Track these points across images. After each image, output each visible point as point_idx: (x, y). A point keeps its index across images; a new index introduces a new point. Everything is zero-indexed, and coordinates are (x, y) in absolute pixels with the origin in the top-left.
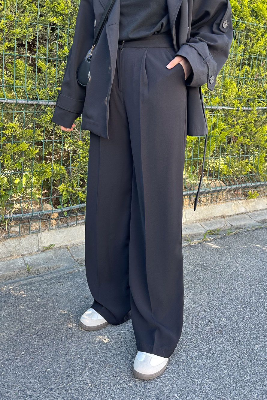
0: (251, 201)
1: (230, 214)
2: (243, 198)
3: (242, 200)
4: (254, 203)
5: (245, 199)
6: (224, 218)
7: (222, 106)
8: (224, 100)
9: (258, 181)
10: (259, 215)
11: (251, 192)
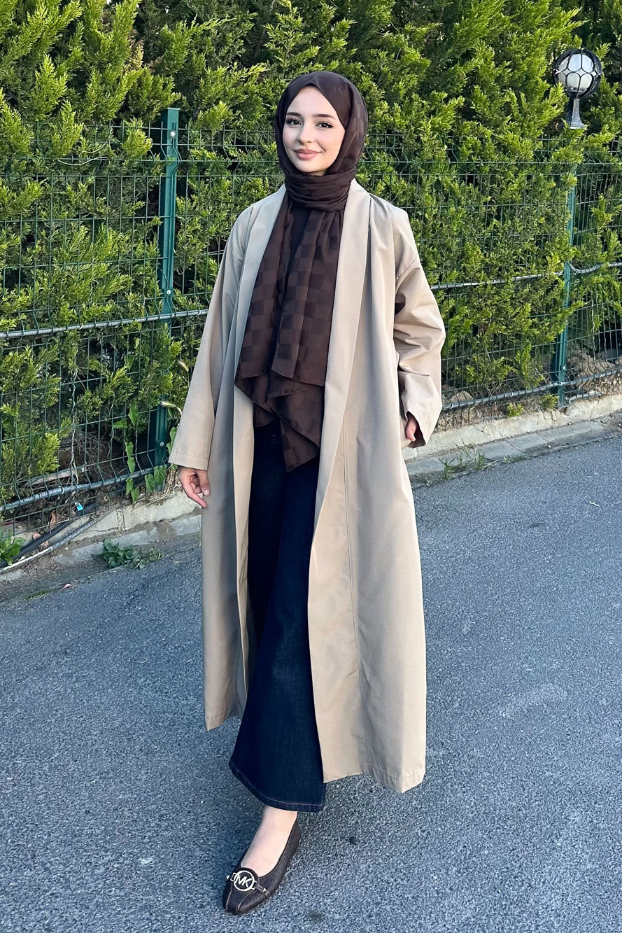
0: (513, 420)
1: (481, 442)
2: (500, 416)
3: (500, 419)
4: (518, 422)
5: (503, 418)
6: (473, 448)
7: (462, 282)
8: (465, 274)
9: (522, 389)
10: (525, 441)
11: (512, 406)
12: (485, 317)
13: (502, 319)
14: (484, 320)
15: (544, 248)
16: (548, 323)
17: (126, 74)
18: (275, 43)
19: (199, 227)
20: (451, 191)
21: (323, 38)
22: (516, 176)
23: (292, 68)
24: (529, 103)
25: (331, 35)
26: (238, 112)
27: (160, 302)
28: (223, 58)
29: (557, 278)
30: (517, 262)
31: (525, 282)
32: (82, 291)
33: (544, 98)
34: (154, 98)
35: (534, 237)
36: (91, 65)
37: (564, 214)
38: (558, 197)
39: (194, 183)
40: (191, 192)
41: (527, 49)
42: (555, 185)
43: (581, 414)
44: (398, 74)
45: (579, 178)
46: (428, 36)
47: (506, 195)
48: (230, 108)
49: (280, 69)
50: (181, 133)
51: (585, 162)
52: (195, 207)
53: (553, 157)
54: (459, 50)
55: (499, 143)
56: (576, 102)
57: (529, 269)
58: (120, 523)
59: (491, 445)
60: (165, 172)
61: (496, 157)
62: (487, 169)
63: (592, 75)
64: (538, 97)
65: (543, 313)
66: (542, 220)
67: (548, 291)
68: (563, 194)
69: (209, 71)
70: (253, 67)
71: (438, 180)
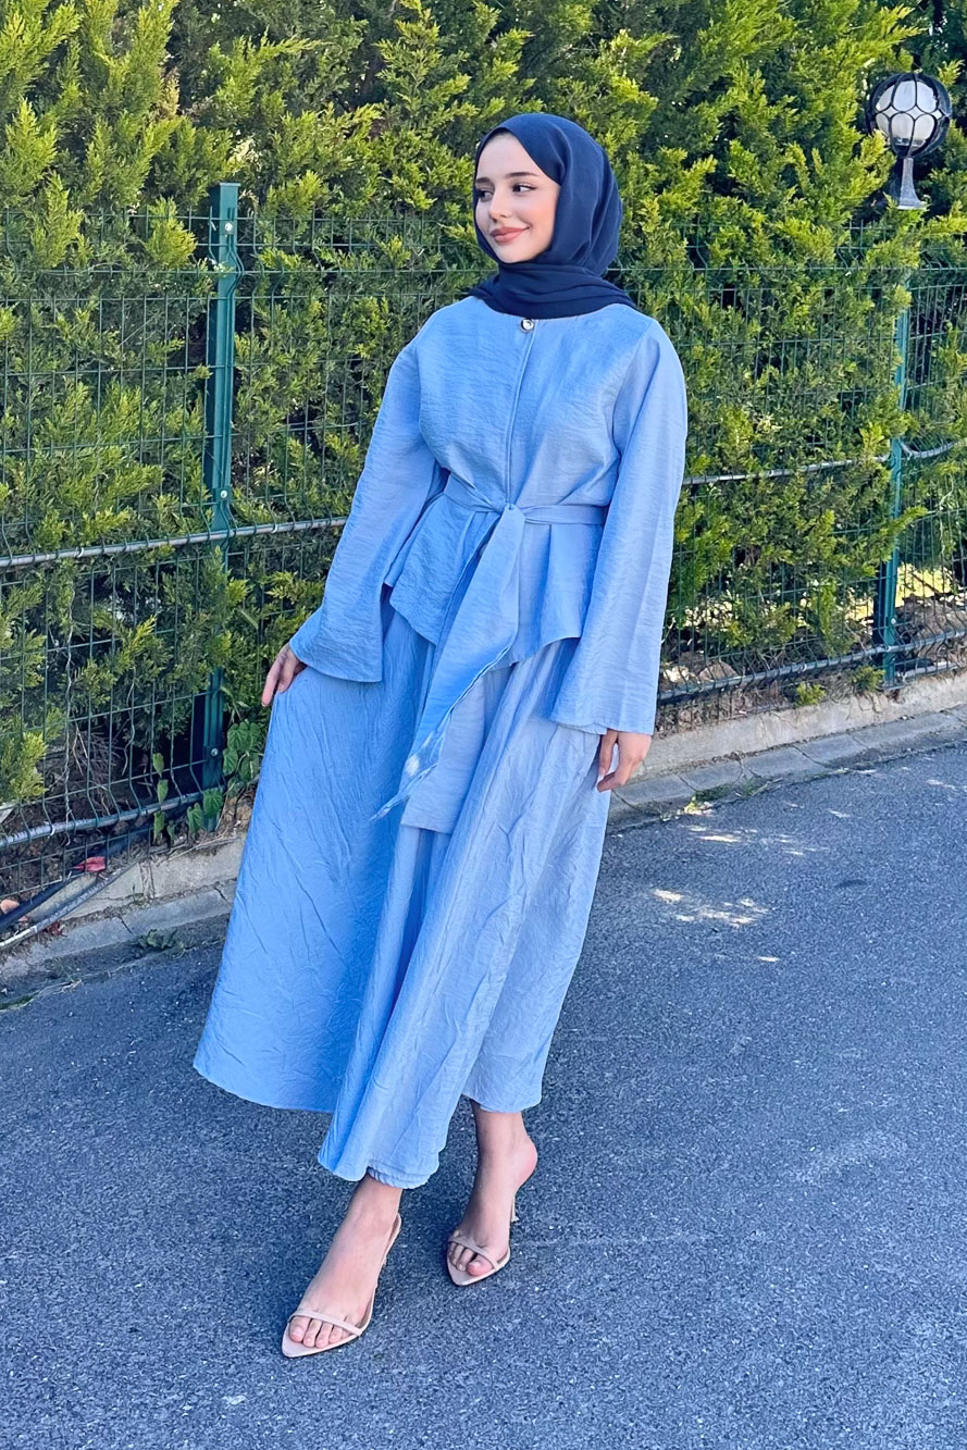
0: (806, 710)
1: (753, 750)
2: (784, 705)
3: (784, 710)
4: (815, 715)
5: (789, 708)
6: (738, 759)
7: (716, 474)
8: (722, 461)
9: (822, 658)
10: (826, 747)
11: (804, 687)
12: (756, 535)
13: (786, 537)
14: (754, 539)
15: (855, 414)
16: (865, 544)
17: (151, 126)
18: (396, 70)
19: (273, 382)
20: (695, 318)
21: (478, 61)
22: (806, 290)
23: (427, 111)
24: (826, 165)
25: (492, 56)
26: (337, 188)
27: (209, 511)
28: (312, 97)
29: (880, 467)
30: (809, 439)
31: (825, 472)
32: (81, 492)
33: (853, 157)
34: (198, 166)
35: (839, 396)
36: (94, 112)
37: (889, 355)
38: (880, 327)
39: (263, 309)
40: (259, 322)
41: (824, 73)
42: (873, 305)
43: (924, 701)
44: (603, 120)
45: (914, 294)
46: (653, 54)
47: (790, 325)
48: (325, 181)
49: (405, 114)
50: (241, 225)
51: (924, 267)
52: (267, 350)
53: (868, 257)
54: (707, 77)
55: (776, 236)
56: (908, 163)
57: (831, 450)
58: (147, 887)
59: (770, 755)
60: (216, 290)
61: (772, 259)
62: (756, 280)
63: (934, 118)
64: (841, 154)
65: (855, 528)
66: (852, 367)
67: (862, 490)
68: (887, 320)
69: (287, 119)
70: (360, 111)
71: (673, 300)
